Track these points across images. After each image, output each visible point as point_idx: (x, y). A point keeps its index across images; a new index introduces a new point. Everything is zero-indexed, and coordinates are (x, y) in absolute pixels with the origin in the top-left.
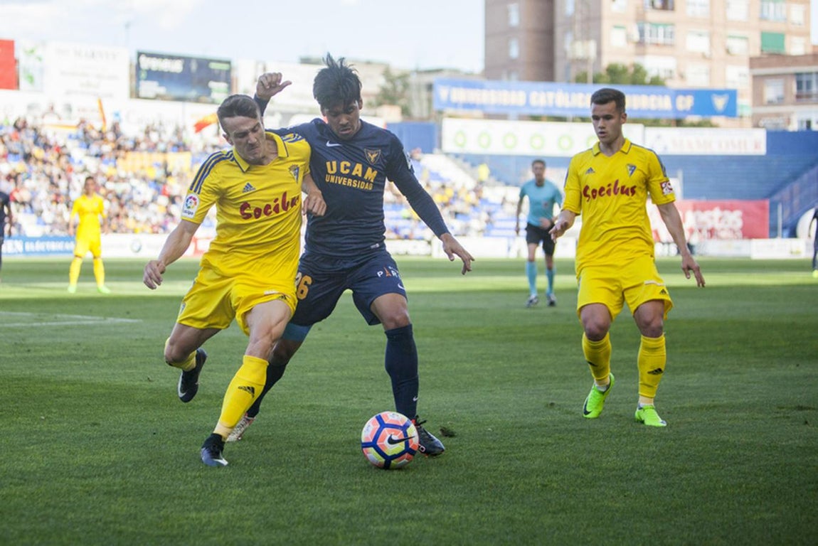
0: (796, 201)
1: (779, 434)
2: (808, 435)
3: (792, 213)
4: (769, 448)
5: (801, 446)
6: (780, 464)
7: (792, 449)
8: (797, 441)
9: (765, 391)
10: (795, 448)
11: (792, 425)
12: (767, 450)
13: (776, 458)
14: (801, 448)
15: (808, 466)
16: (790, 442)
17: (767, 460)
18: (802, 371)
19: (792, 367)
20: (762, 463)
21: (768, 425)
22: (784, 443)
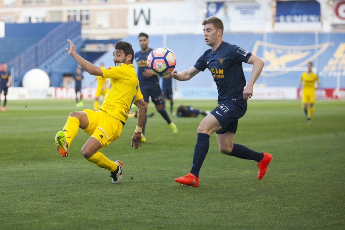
0: (22, 65)
1: (14, 206)
2: (31, 206)
3: (20, 72)
4: (8, 215)
5: (27, 213)
6: (15, 225)
7: (22, 215)
8: (25, 211)
9: (5, 181)
10: (23, 214)
11: (22, 201)
12: (7, 217)
13: (12, 221)
14: (27, 214)
15: (32, 225)
16: (21, 211)
17: (7, 222)
18: (27, 168)
19: (21, 165)
20: (4, 224)
21: (7, 201)
22: (17, 212)
